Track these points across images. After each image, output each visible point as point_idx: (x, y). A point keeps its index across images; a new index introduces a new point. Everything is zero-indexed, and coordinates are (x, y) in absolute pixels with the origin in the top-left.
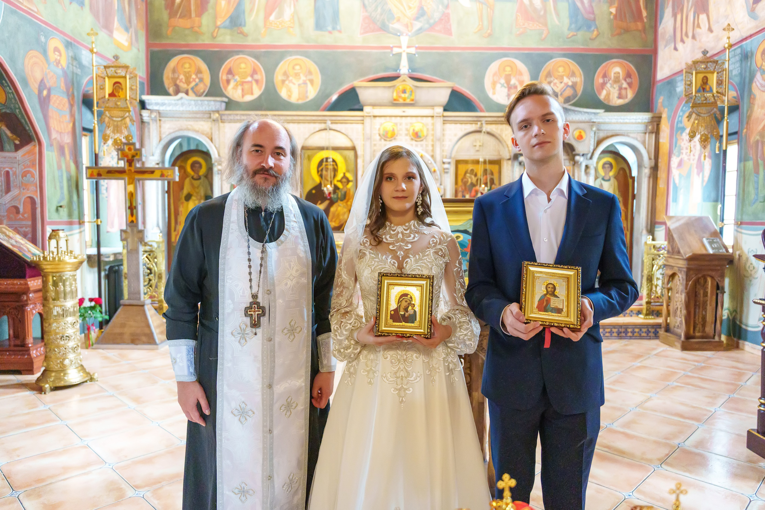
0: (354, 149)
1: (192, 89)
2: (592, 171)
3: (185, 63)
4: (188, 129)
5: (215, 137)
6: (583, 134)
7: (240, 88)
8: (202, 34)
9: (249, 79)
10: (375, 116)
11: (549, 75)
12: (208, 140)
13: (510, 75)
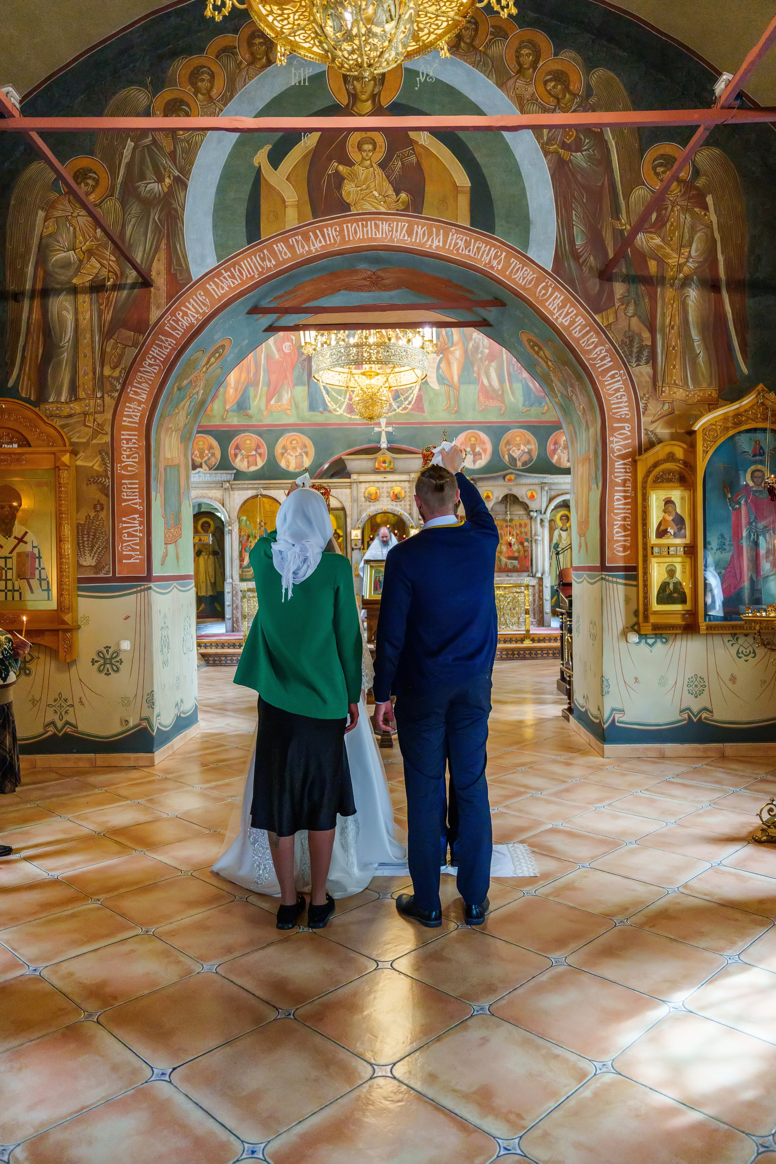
0: (343, 509)
1: (205, 462)
2: (547, 524)
3: (199, 441)
4: (204, 497)
5: (227, 502)
6: (534, 494)
7: (246, 460)
8: (214, 416)
9: (254, 453)
10: (360, 482)
11: (508, 443)
12: (220, 505)
13: (474, 444)
